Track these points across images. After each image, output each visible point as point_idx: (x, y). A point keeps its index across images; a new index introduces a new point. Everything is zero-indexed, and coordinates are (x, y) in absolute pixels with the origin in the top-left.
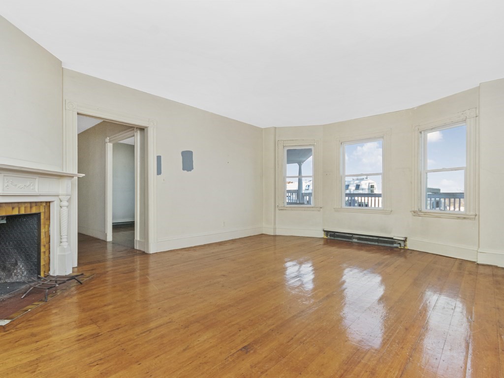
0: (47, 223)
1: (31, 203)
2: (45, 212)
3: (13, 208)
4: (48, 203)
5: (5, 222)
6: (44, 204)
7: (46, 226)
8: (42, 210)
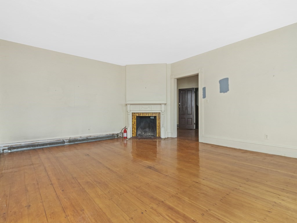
0: (159, 119)
1: (153, 113)
2: (158, 116)
3: (147, 114)
4: (160, 113)
5: (154, 118)
6: (158, 113)
7: (159, 121)
8: (157, 115)
